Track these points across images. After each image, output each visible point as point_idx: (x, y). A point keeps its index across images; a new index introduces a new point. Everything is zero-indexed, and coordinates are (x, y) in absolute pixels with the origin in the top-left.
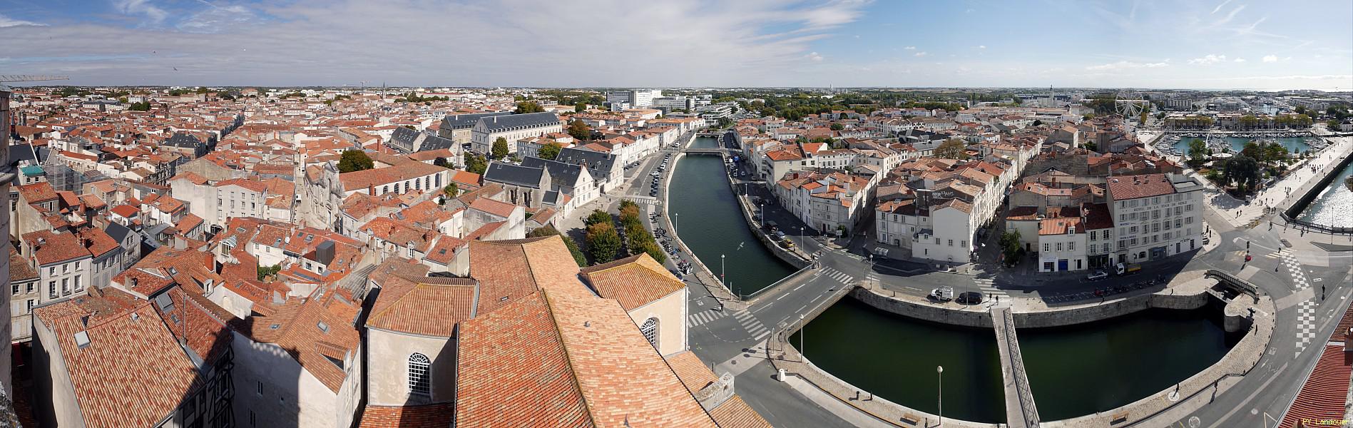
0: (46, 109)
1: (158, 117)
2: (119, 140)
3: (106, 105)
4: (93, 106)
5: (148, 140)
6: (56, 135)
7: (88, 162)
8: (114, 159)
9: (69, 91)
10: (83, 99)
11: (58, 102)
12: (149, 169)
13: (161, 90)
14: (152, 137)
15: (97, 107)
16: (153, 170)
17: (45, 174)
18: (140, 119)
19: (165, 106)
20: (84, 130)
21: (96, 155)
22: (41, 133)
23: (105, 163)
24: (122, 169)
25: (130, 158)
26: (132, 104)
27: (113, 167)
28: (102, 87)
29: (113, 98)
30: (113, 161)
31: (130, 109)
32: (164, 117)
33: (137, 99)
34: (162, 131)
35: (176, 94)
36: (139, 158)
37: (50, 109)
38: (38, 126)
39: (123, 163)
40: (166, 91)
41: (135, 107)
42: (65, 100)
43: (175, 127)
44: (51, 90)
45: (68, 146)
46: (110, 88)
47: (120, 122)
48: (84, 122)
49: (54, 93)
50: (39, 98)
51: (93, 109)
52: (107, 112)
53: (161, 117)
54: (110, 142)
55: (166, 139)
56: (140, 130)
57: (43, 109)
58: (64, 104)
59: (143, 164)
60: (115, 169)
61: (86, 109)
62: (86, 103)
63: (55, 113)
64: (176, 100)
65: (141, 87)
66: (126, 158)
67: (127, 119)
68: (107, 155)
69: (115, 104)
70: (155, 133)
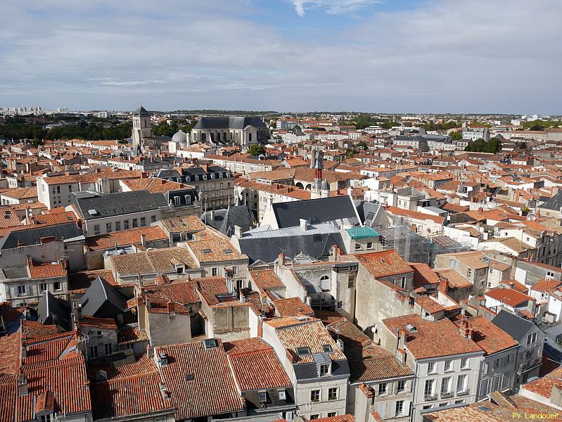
0: (340, 145)
1: (516, 163)
2: (466, 195)
3: (429, 142)
4: (410, 143)
5: (511, 197)
6: (372, 183)
7: (430, 224)
8: (466, 221)
9: (363, 121)
10: (391, 132)
11: (355, 136)
12: (524, 241)
13: (506, 119)
14: (520, 193)
15: (415, 144)
16: (532, 243)
17: (381, 239)
18: (490, 165)
19: (523, 146)
20: (408, 177)
21: (437, 215)
22: (348, 180)
23: (454, 227)
24: (481, 240)
25: (490, 222)
26: (470, 141)
27: (468, 234)
28: (410, 115)
29: (434, 132)
30: (465, 225)
31: (468, 149)
32: (525, 163)
33: (474, 136)
34: (531, 186)
35: (537, 127)
36: (505, 224)
37: (346, 146)
38: (337, 170)
39: (482, 229)
40: (516, 123)
41: (474, 147)
42: (364, 133)
43: (550, 179)
44: (336, 119)
45: (396, 200)
46: (423, 116)
47: (459, 168)
48: (406, 167)
49: (342, 123)
50: (324, 130)
51: (410, 148)
52: (432, 152)
53: (520, 163)
54: (453, 196)
55: (542, 199)
56: (495, 181)
57: (336, 146)
58: (364, 139)
59: (516, 234)
60: (471, 236)
61: (399, 147)
62: (398, 138)
63: (355, 152)
64: (539, 137)
65: (472, 115)
66: (484, 222)
67: (468, 164)
68: (459, 217)
69: (442, 141)
70: (520, 187)
